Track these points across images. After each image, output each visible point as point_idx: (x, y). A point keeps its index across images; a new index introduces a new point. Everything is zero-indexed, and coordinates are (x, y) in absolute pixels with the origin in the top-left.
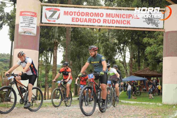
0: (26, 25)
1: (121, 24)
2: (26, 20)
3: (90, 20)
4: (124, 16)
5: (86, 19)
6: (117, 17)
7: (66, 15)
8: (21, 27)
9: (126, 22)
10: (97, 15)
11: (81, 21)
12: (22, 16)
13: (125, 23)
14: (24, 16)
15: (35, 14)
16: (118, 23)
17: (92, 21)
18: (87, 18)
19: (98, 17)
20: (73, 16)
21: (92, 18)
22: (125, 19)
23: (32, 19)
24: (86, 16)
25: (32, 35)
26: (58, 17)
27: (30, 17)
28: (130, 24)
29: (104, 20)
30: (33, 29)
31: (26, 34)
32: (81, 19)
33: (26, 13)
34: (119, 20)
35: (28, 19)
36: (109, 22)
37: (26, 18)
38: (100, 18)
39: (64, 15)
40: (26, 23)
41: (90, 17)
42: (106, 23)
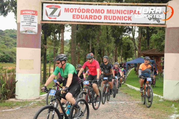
0: (27, 24)
1: (122, 20)
2: (27, 19)
3: (91, 17)
4: (125, 12)
5: (87, 16)
6: (118, 13)
7: (67, 12)
8: (22, 26)
9: (127, 18)
10: (98, 11)
11: (82, 18)
12: (23, 15)
13: (127, 20)
14: (25, 15)
15: (36, 12)
16: (119, 19)
17: (93, 18)
18: (88, 14)
19: (99, 13)
20: (74, 13)
21: (93, 14)
22: (127, 15)
23: (33, 17)
24: (87, 13)
25: (33, 33)
26: (59, 15)
27: (31, 15)
28: (131, 20)
29: (105, 16)
30: (34, 27)
31: (27, 33)
32: (81, 15)
33: (27, 12)
34: (120, 16)
35: (28, 18)
36: (110, 18)
37: (27, 17)
38: (100, 14)
39: (65, 12)
40: (27, 22)
41: (91, 14)
42: (107, 19)
